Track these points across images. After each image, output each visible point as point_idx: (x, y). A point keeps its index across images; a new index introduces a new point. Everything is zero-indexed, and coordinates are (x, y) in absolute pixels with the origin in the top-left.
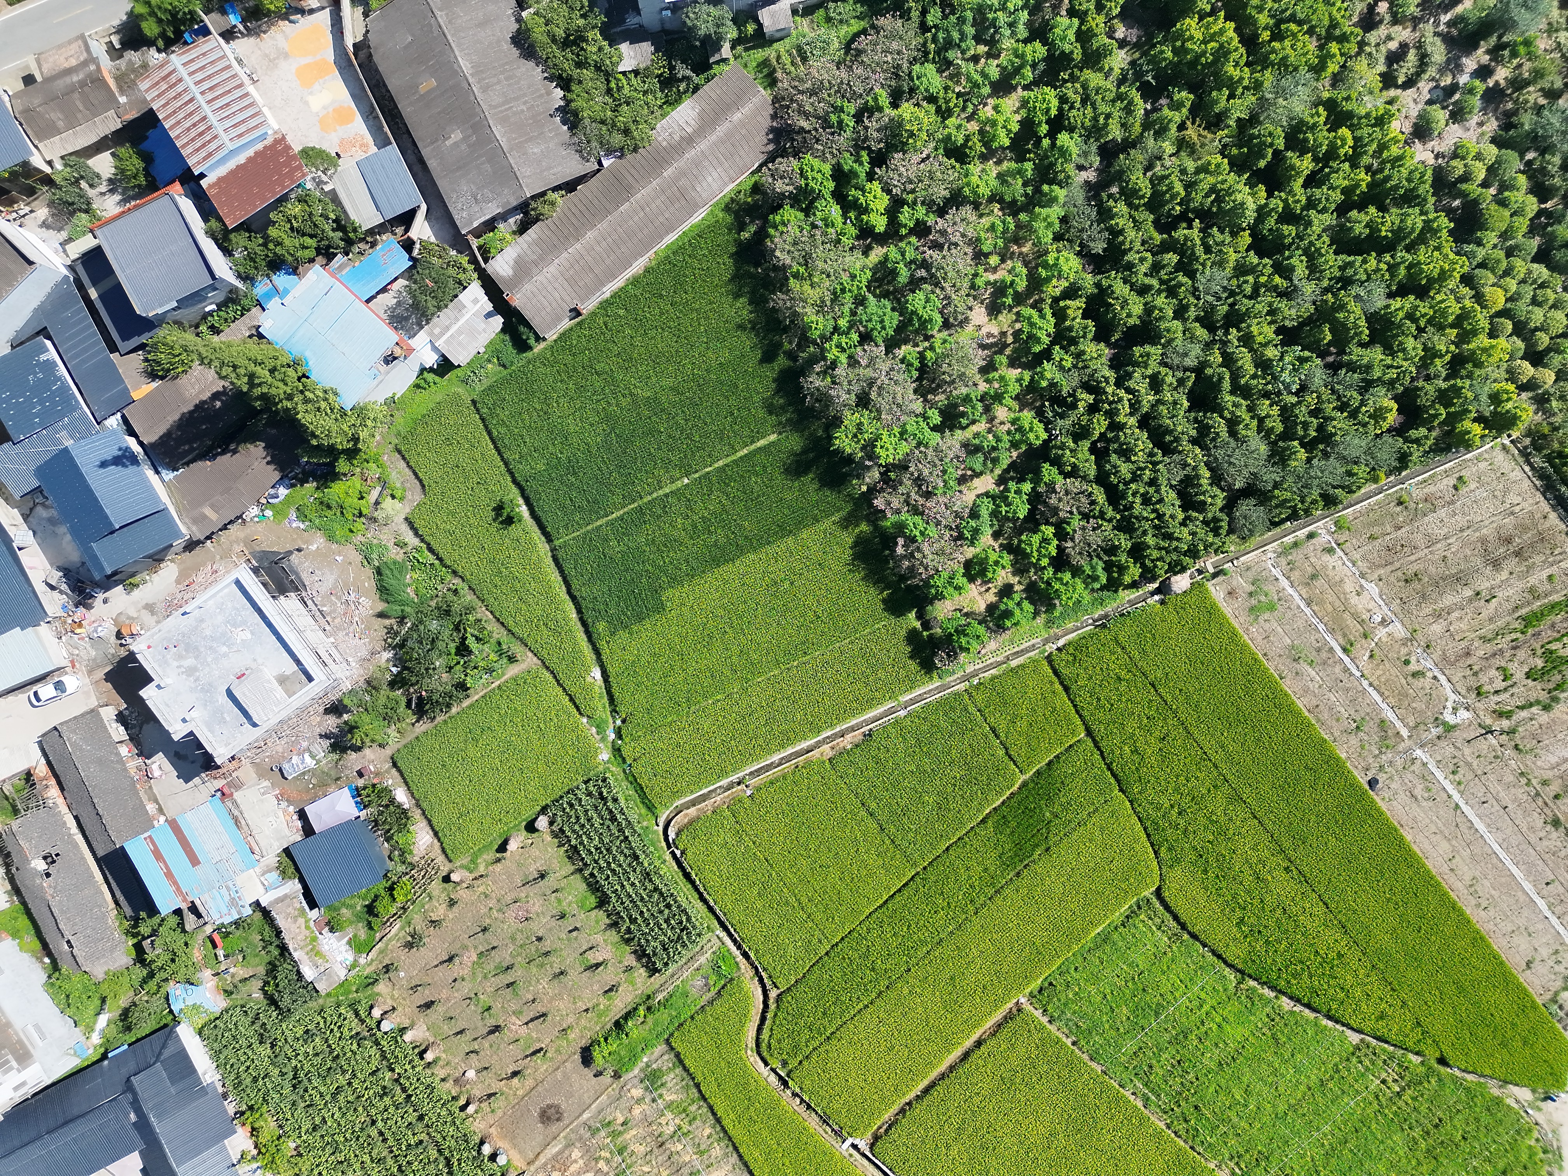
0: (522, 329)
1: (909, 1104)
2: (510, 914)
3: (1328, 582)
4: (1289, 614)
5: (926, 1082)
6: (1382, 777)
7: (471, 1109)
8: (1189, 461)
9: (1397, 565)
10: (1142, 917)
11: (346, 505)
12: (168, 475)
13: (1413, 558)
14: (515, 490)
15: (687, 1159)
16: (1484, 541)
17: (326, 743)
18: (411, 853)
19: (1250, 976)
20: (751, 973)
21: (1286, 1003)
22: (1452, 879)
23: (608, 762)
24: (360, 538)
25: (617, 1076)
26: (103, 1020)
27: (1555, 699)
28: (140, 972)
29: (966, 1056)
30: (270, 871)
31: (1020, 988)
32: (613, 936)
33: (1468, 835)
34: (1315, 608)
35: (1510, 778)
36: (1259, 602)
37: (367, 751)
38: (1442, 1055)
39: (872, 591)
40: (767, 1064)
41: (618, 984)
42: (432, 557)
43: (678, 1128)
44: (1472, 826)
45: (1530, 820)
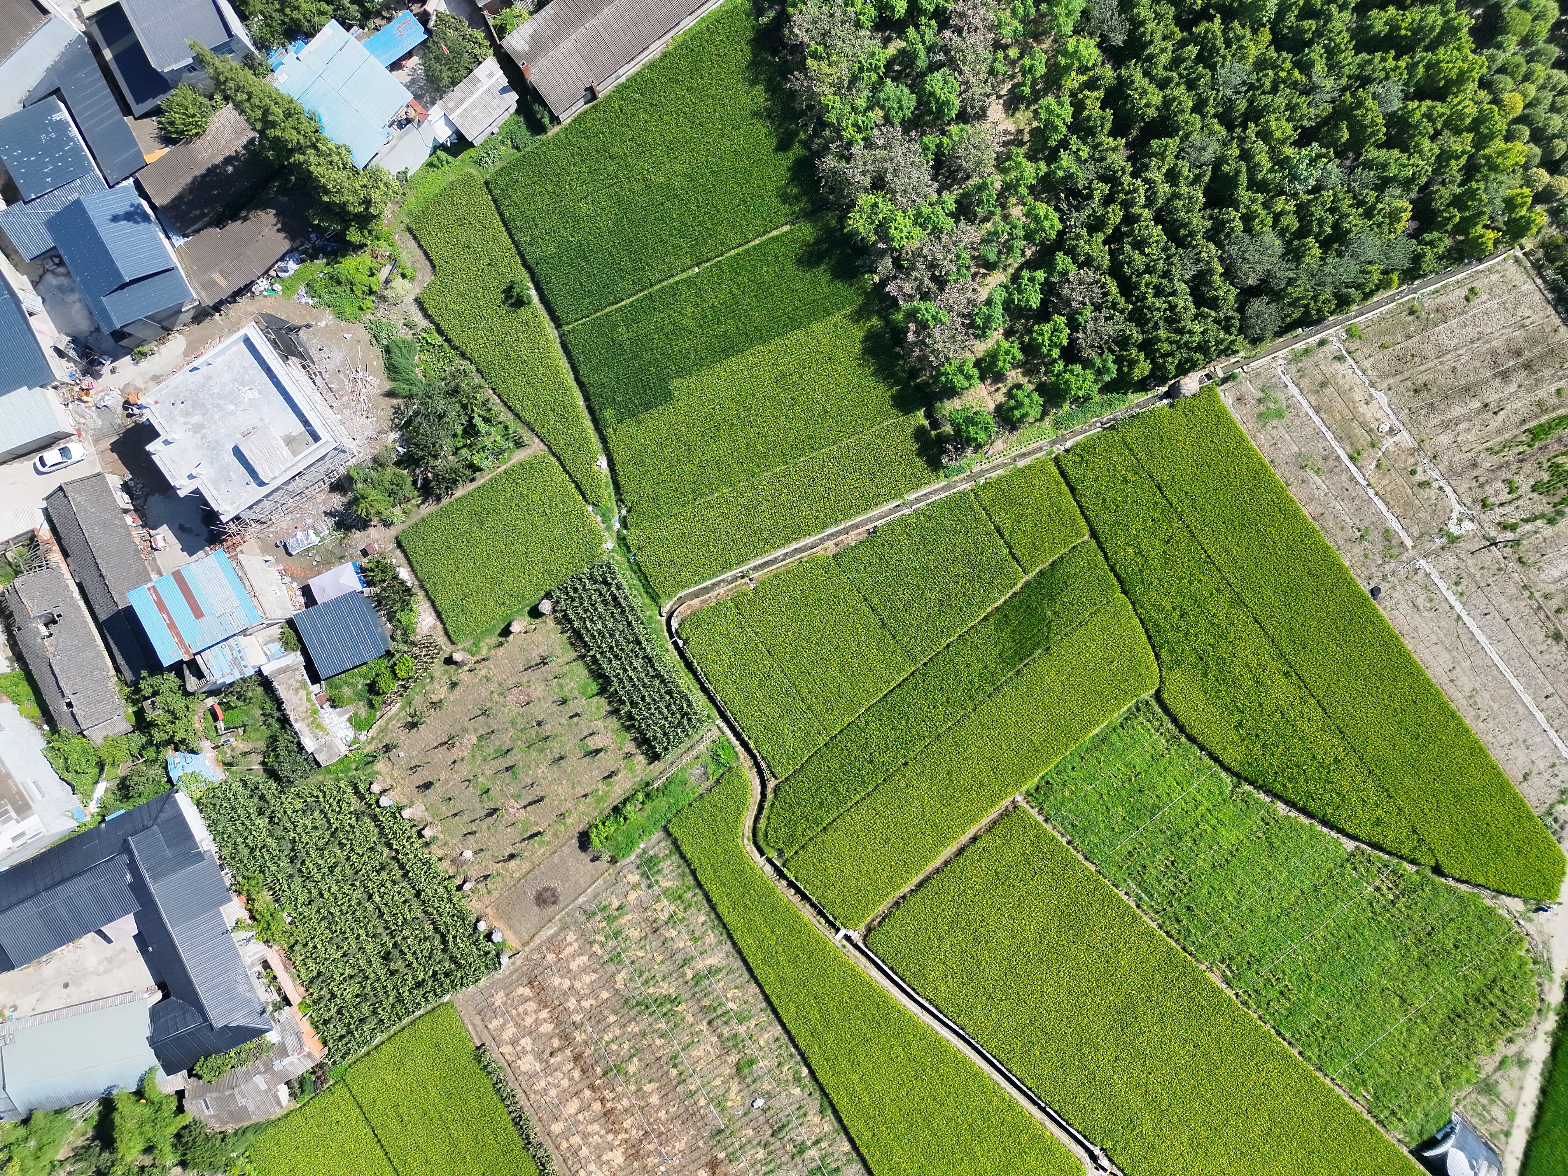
0: (536, 107)
1: (904, 897)
2: (511, 698)
3: (1338, 391)
4: (1297, 422)
5: (920, 877)
6: (1384, 587)
7: (467, 886)
8: (1203, 255)
9: (1407, 374)
10: (1141, 719)
11: (356, 281)
12: (179, 241)
13: (1423, 368)
14: (525, 274)
15: (681, 945)
16: (1494, 353)
17: (331, 521)
18: (414, 631)
19: (1246, 780)
20: (750, 763)
21: (1281, 808)
22: (1451, 690)
23: (613, 551)
24: (369, 316)
25: (613, 861)
26: (101, 789)
27: (1560, 513)
28: (139, 739)
29: (961, 851)
30: (273, 641)
31: (1017, 785)
32: (614, 723)
33: (1469, 646)
34: (1324, 416)
35: (1512, 590)
36: (1268, 408)
37: (371, 530)
38: (1437, 863)
39: (881, 386)
40: (763, 854)
41: (617, 771)
42: (441, 339)
43: (673, 914)
44: (1473, 638)
45: (1531, 633)
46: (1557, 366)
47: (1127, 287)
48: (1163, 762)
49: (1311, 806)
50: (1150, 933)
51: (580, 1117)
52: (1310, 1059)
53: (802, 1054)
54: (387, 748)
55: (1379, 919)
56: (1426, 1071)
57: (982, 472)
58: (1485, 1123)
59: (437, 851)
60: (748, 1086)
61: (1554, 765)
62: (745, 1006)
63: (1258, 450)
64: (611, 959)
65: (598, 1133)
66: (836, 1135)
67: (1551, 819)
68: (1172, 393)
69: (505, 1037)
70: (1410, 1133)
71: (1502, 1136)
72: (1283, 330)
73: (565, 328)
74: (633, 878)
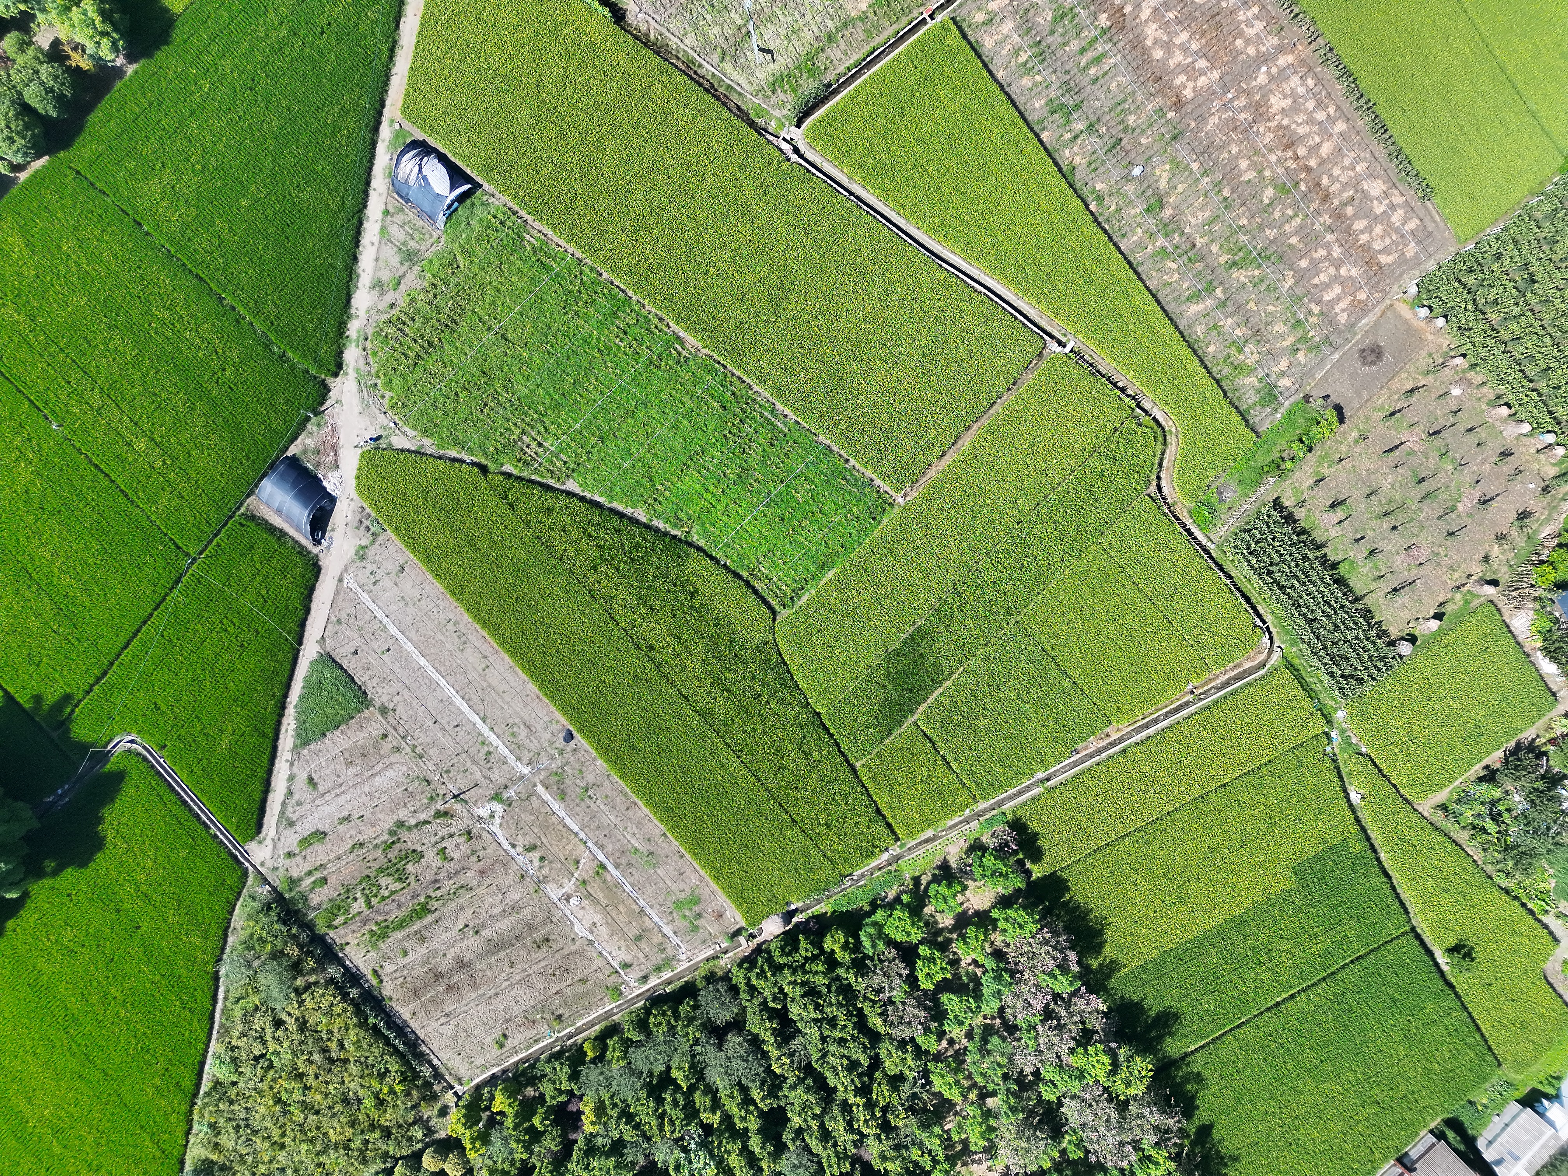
0: (1462, 1147)
1: (1009, 389)
2: (1424, 552)
3: (624, 933)
4: (660, 899)
5: (994, 412)
6: (560, 743)
8: (786, 1061)
9: (558, 955)
10: (788, 590)
13: (543, 964)
14: (1453, 979)
15: (1229, 321)
16: (475, 986)
18: (1534, 611)
19: (680, 540)
20: (1175, 508)
21: (642, 515)
22: (484, 648)
23: (1336, 710)
25: (1307, 398)
27: (391, 833)
29: (956, 442)
31: (906, 513)
32: (1318, 536)
33: (472, 691)
34: (636, 908)
35: (433, 752)
36: (691, 909)
38: (485, 476)
39: (1081, 899)
40: (1154, 419)
41: (1311, 488)
42: (1530, 905)
43: (1241, 350)
44: (468, 701)
45: (410, 712)
46: (409, 979)
47: (862, 1024)
48: (763, 550)
49: (616, 522)
50: (762, 380)
51: (1317, 139)
52: (591, 271)
53: (1099, 224)
54: (1546, 490)
55: (536, 416)
56: (476, 269)
57: (967, 821)
58: (410, 222)
59: (1489, 392)
60: (1149, 186)
61: (375, 583)
62: (1159, 265)
63: (698, 867)
64: (1300, 299)
65: (1299, 125)
66: (1057, 146)
67: (373, 529)
68: (788, 916)
69: (1401, 212)
70: (483, 204)
71: (391, 210)
72: (689, 990)
73: (1407, 928)
74: (1285, 382)
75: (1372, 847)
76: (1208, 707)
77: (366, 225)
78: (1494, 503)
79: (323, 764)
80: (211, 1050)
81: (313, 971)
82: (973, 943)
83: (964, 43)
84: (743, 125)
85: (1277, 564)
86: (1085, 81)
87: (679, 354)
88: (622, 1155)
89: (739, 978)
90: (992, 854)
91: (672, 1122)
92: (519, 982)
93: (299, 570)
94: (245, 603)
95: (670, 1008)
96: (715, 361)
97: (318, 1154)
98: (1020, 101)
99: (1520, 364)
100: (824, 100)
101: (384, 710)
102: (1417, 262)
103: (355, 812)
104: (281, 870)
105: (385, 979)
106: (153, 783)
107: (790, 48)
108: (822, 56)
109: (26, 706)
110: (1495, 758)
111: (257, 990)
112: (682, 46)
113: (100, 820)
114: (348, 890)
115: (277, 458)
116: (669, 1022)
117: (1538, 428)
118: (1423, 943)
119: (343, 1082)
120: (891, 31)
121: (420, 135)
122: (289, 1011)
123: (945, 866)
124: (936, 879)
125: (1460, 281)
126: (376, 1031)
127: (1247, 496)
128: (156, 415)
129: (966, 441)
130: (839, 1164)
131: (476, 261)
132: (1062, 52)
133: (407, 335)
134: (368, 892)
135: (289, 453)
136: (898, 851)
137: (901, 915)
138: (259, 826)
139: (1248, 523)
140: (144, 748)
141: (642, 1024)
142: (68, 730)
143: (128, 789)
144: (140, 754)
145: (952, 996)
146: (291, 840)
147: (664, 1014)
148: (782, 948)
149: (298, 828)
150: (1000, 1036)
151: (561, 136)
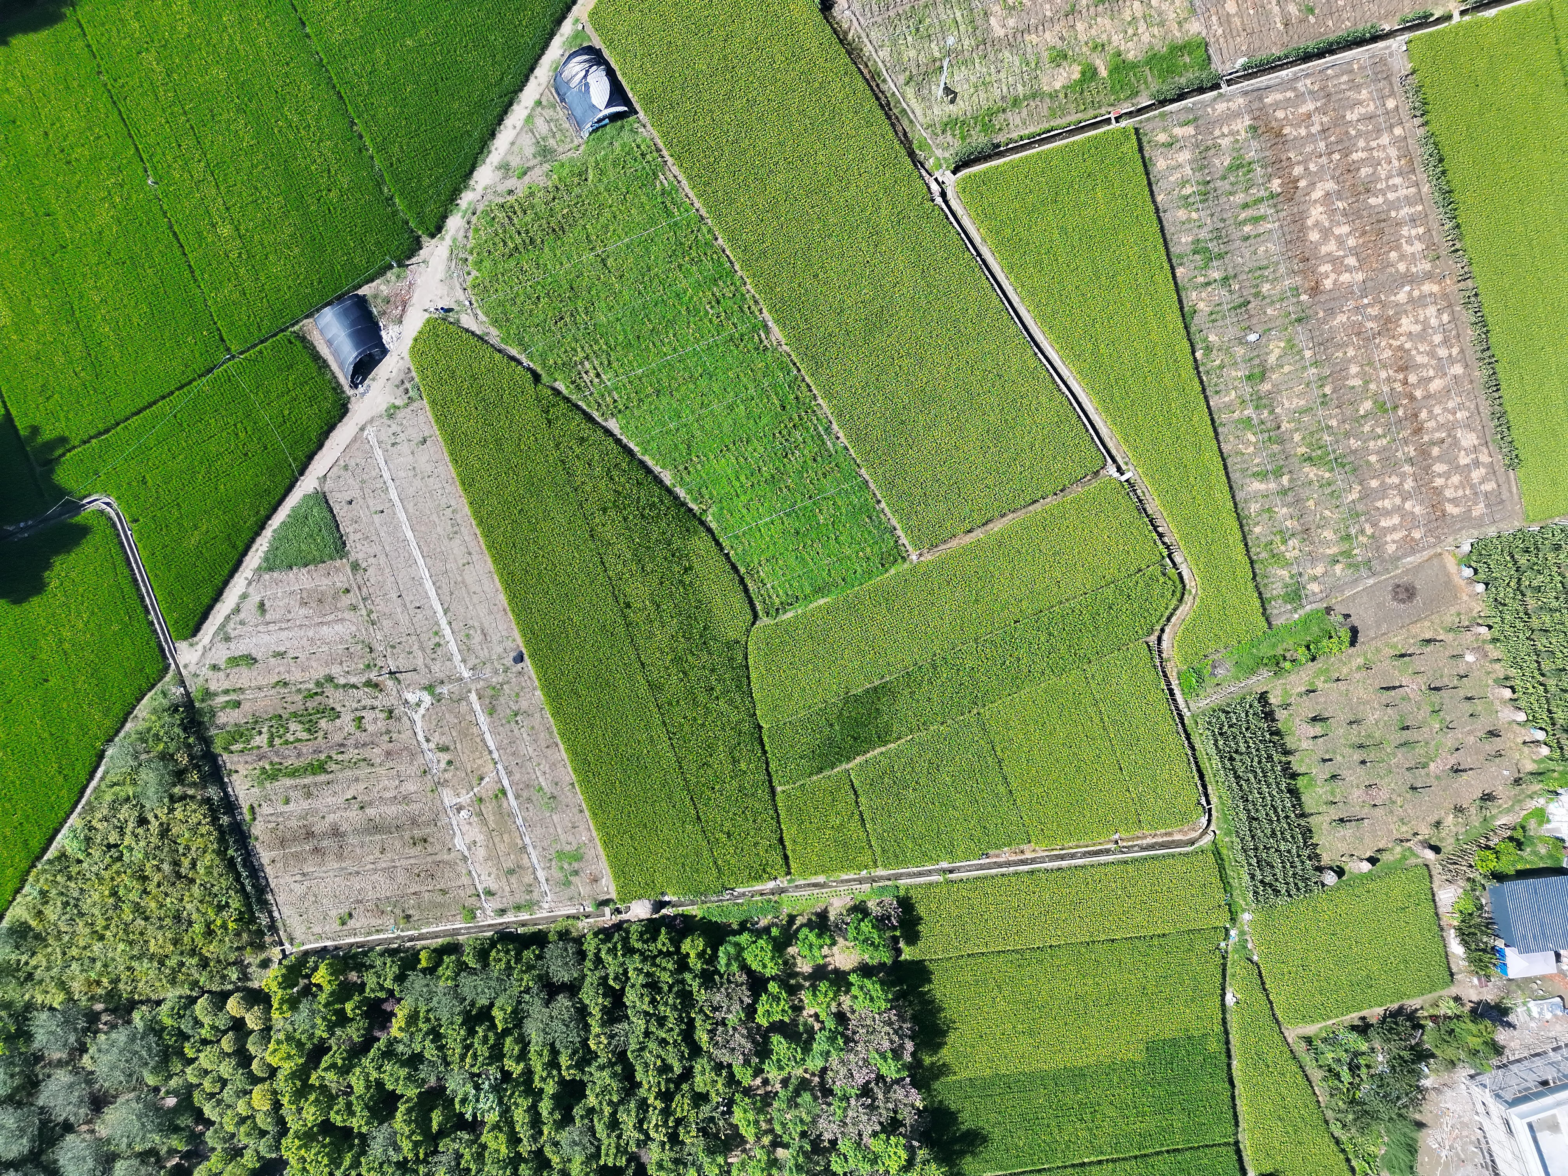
1: (1055, 494)
2: (1382, 796)
3: (499, 862)
4: (545, 844)
5: (1033, 510)
6: (509, 661)
8: (604, 1041)
9: (429, 859)
10: (777, 601)
13: (412, 861)
15: (1285, 510)
16: (340, 857)
17: (1511, 1018)
18: (1463, 890)
19: (694, 515)
20: (1168, 666)
21: (668, 478)
22: (472, 545)
23: (1244, 910)
25: (1329, 610)
27: (318, 684)
31: (915, 571)
32: (1290, 742)
33: (444, 580)
34: (520, 842)
35: (386, 623)
36: (570, 864)
37: (1475, 999)
38: (536, 385)
39: (938, 995)
40: (1180, 574)
41: (1300, 695)
42: (1354, 1163)
43: (1285, 542)
44: (438, 589)
45: (380, 578)
46: (281, 827)
47: (688, 1034)
48: (768, 555)
49: (641, 475)
50: (829, 395)
51: (1431, 373)
52: (709, 232)
53: (1199, 373)
54: (1517, 781)
55: (604, 347)
56: (601, 188)
57: (860, 881)
58: (557, 120)
59: (1500, 670)
60: (1258, 356)
61: (393, 445)
62: (1239, 433)
63: (592, 827)
64: (1358, 516)
65: (1419, 353)
66: (1188, 285)
67: (411, 393)
68: (659, 905)
69: (1483, 471)
70: (631, 130)
71: (544, 103)
72: (539, 939)
73: (1231, 1140)
74: (1314, 587)
75: (1228, 1051)
76: (1126, 862)
77: (515, 107)
78: (1465, 776)
79: (279, 595)
80: (70, 822)
81: (194, 784)
82: (821, 997)
83: (1138, 156)
84: (903, 152)
85: (1241, 754)
86: (1236, 234)
87: (761, 341)
88: (416, 1070)
89: (590, 946)
90: (871, 921)
91: (475, 1056)
92: (383, 870)
93: (327, 405)
94: (265, 416)
95: (515, 949)
96: (791, 360)
97: (132, 958)
98: (1169, 229)
99: (1538, 655)
100: (987, 158)
101: (355, 566)
102: (1479, 523)
103: (291, 651)
104: (201, 678)
105: (259, 819)
106: (113, 551)
107: (975, 97)
108: (1001, 116)
109: (22, 433)
110: (1375, 1013)
111: (134, 783)
112: (875, 55)
113: (48, 566)
114: (256, 722)
115: (348, 292)
116: (509, 961)
117: (1532, 720)
118: (1240, 1160)
119: (181, 900)
120: (1074, 118)
121: (598, 43)
122: (157, 812)
123: (823, 916)
124: (810, 924)
125: (1512, 557)
126: (231, 864)
127: (1238, 679)
128: (250, 207)
129: (997, 527)
130: (616, 1156)
131: (605, 181)
132: (1225, 199)
133: (513, 225)
134: (274, 730)
135: (360, 292)
136: (786, 884)
137: (765, 946)
138: (197, 630)
139: (1229, 705)
140: (118, 514)
141: (483, 955)
142: (52, 471)
143: (87, 548)
144: (111, 519)
145: (782, 1040)
146: (221, 654)
147: (507, 952)
148: (641, 934)
149: (232, 645)
150: (813, 1095)
151: (729, 96)
